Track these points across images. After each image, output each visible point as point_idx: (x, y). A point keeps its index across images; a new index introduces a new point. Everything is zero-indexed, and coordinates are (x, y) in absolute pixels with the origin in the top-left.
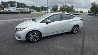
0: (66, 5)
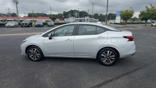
0: (153, 7)
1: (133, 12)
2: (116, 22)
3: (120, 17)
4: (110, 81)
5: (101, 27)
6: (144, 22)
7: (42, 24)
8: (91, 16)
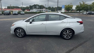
0: (84, 3)
1: (72, 6)
2: (62, 12)
3: (64, 9)
4: (73, 50)
5: (63, 16)
6: (78, 11)
7: (17, 13)
8: (46, 8)
